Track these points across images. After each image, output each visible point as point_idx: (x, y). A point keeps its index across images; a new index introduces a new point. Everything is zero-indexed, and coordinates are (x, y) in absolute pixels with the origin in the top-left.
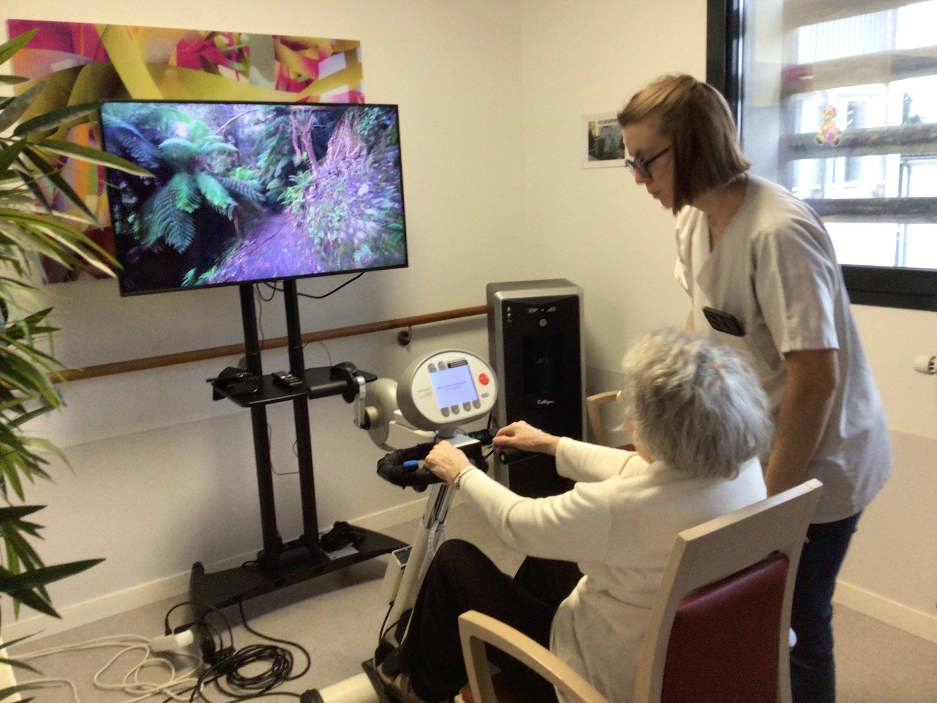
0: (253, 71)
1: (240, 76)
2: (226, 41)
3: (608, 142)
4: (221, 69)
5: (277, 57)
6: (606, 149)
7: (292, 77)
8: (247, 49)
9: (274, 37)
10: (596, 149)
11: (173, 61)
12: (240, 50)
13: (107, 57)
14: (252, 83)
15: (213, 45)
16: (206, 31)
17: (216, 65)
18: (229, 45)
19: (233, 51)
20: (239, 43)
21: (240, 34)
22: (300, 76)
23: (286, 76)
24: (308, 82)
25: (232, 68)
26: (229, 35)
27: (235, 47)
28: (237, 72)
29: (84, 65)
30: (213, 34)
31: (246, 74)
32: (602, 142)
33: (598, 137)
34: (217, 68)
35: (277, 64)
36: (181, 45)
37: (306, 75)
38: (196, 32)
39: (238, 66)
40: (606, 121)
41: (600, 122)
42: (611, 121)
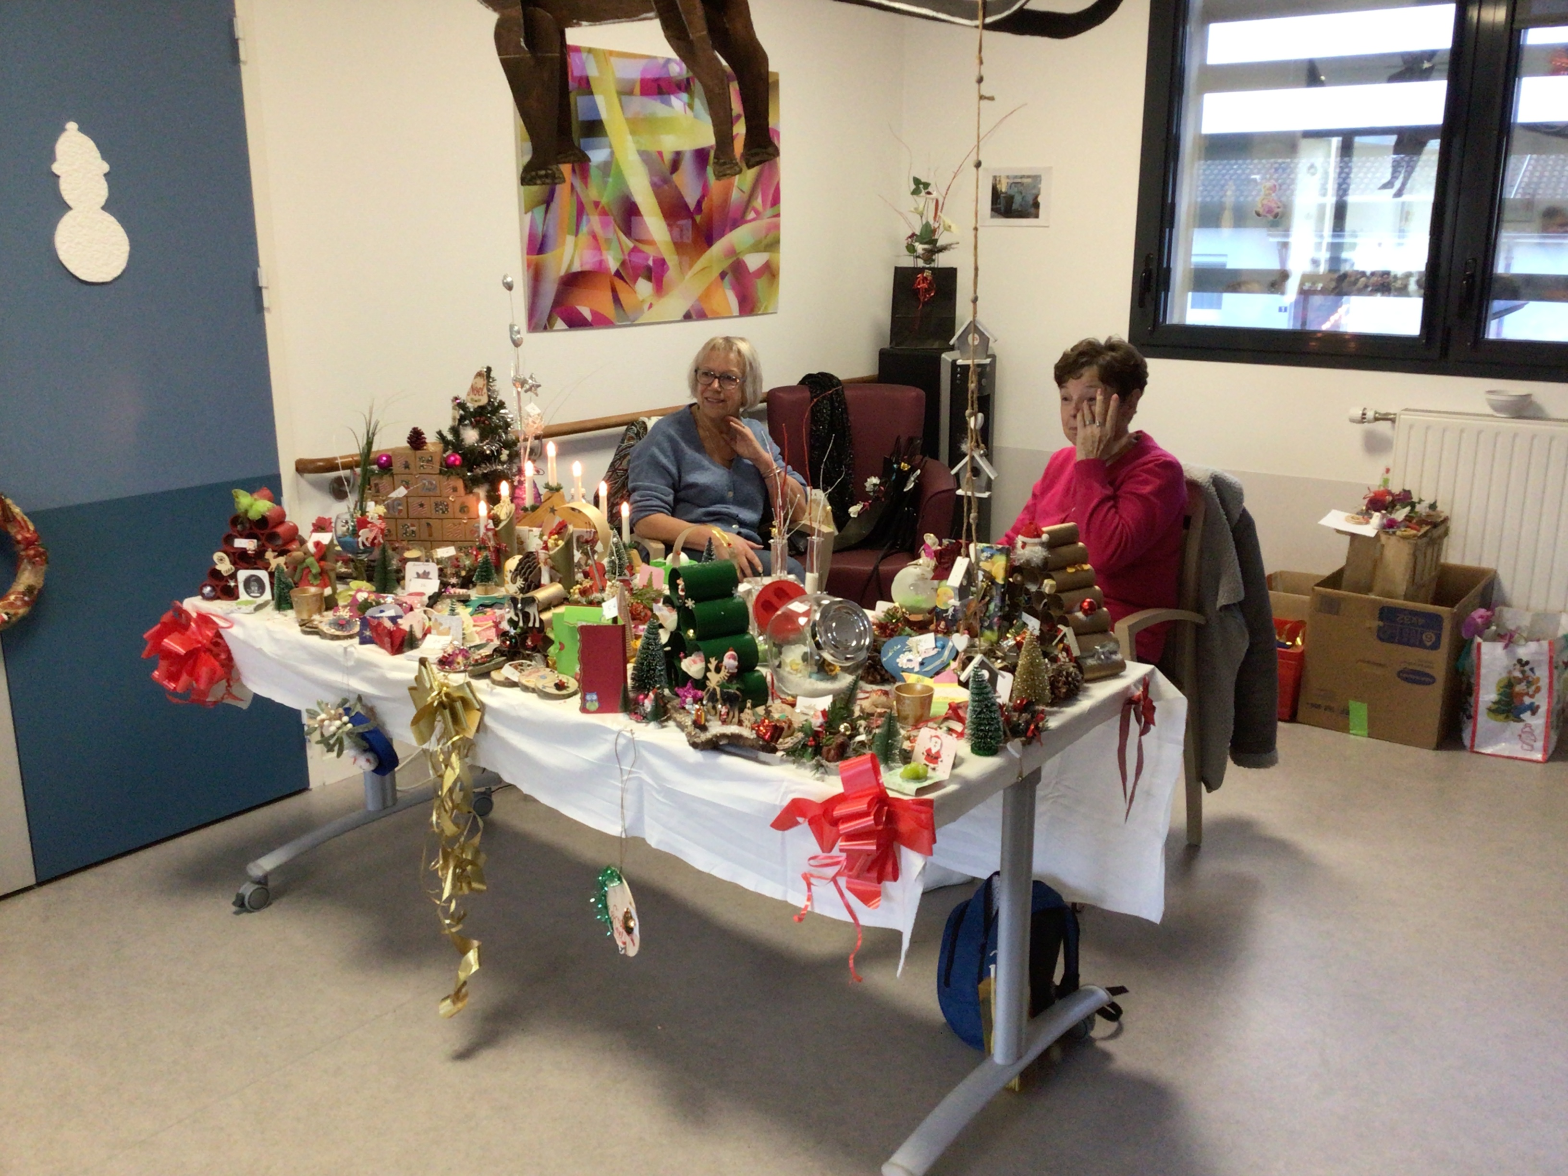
3: (1018, 199)
6: (1015, 206)
10: (1002, 207)
32: (1010, 199)
33: (1006, 193)
40: (1016, 177)
41: (1008, 177)
42: (1022, 177)
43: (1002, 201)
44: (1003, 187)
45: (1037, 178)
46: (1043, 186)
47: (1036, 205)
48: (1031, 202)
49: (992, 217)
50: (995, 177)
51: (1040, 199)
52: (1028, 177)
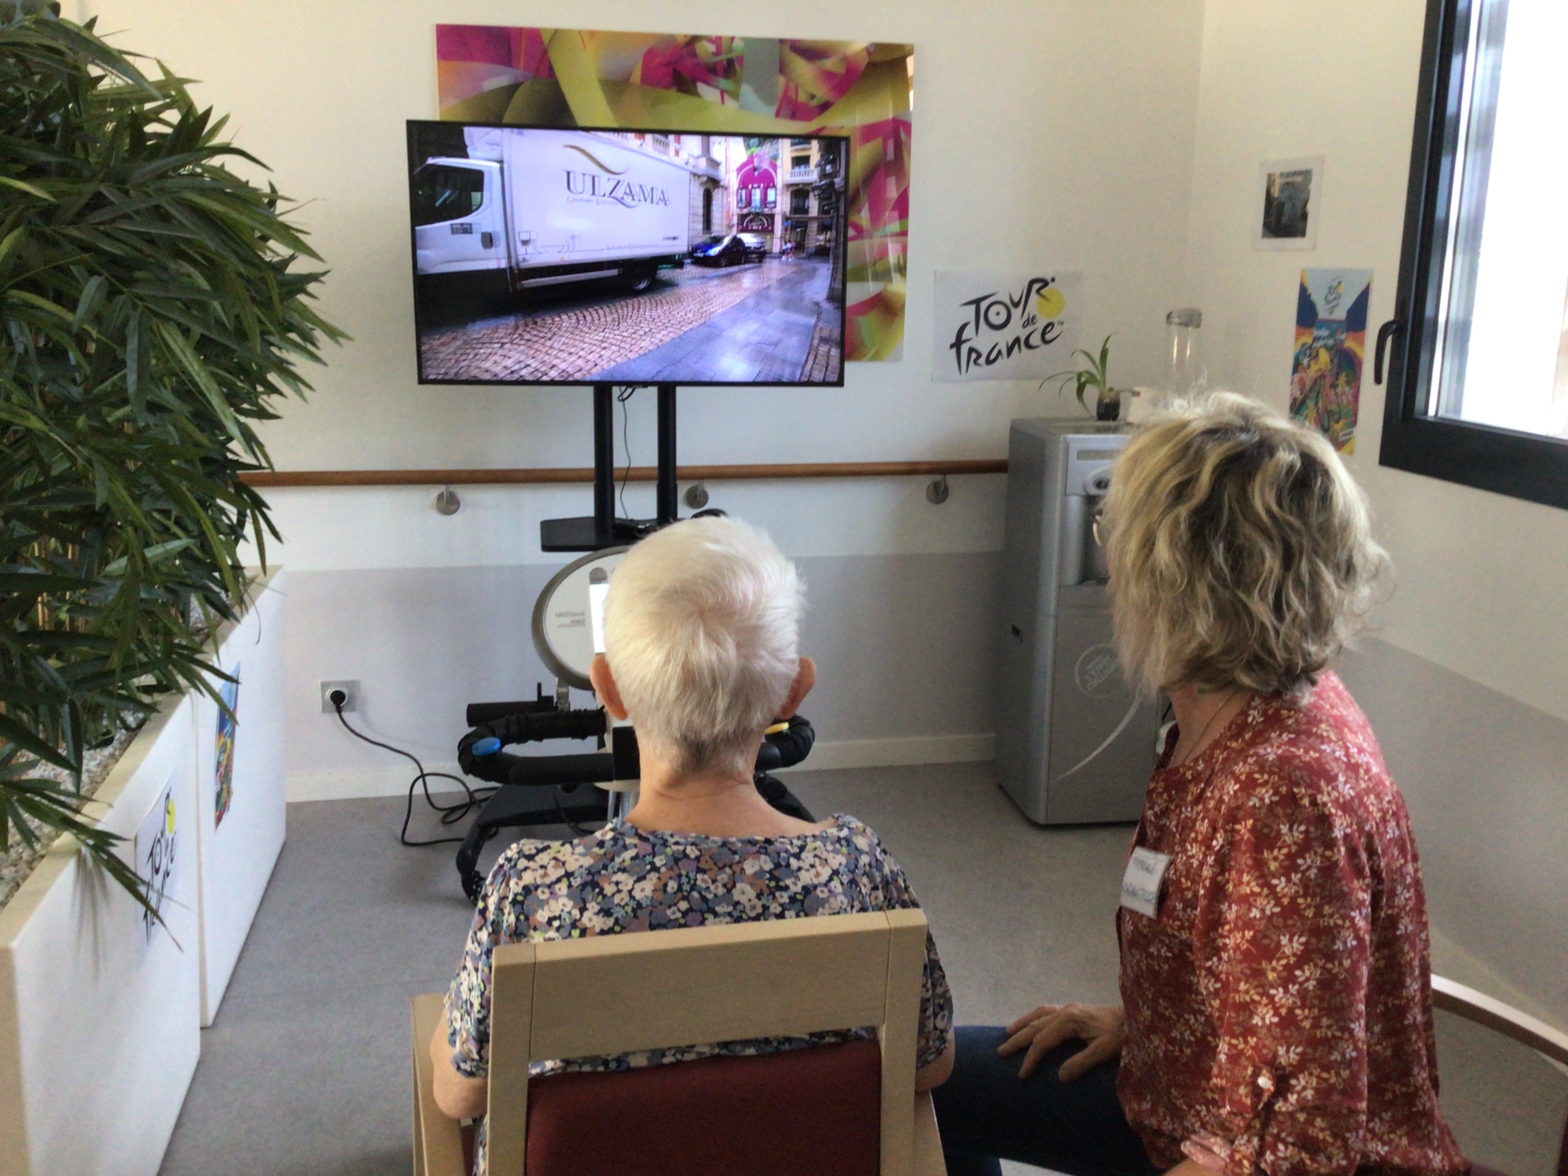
0: (746, 89)
1: (727, 97)
2: (712, 48)
3: (1287, 207)
4: (701, 87)
5: (783, 69)
6: (1285, 219)
7: (802, 97)
8: (740, 59)
9: (782, 41)
10: (1273, 218)
11: (637, 77)
12: (730, 62)
13: (551, 72)
14: (742, 107)
15: (694, 54)
16: (686, 36)
17: (694, 83)
18: (716, 54)
19: (721, 62)
20: (730, 50)
21: (733, 39)
22: (813, 97)
23: (794, 97)
24: (825, 106)
25: (717, 87)
26: (717, 41)
27: (723, 57)
28: (723, 92)
29: (521, 84)
30: (694, 40)
31: (735, 96)
32: (1281, 205)
33: (1278, 199)
34: (695, 86)
35: (781, 80)
36: (650, 55)
37: (821, 94)
38: (672, 37)
39: (724, 83)
40: (1289, 174)
41: (1282, 175)
42: (1295, 174)
43: (1274, 210)
44: (1276, 193)
45: (1307, 174)
46: (1313, 187)
47: (1304, 216)
48: (1300, 211)
49: (1264, 236)
50: (1270, 176)
51: (1310, 208)
52: (1300, 173)
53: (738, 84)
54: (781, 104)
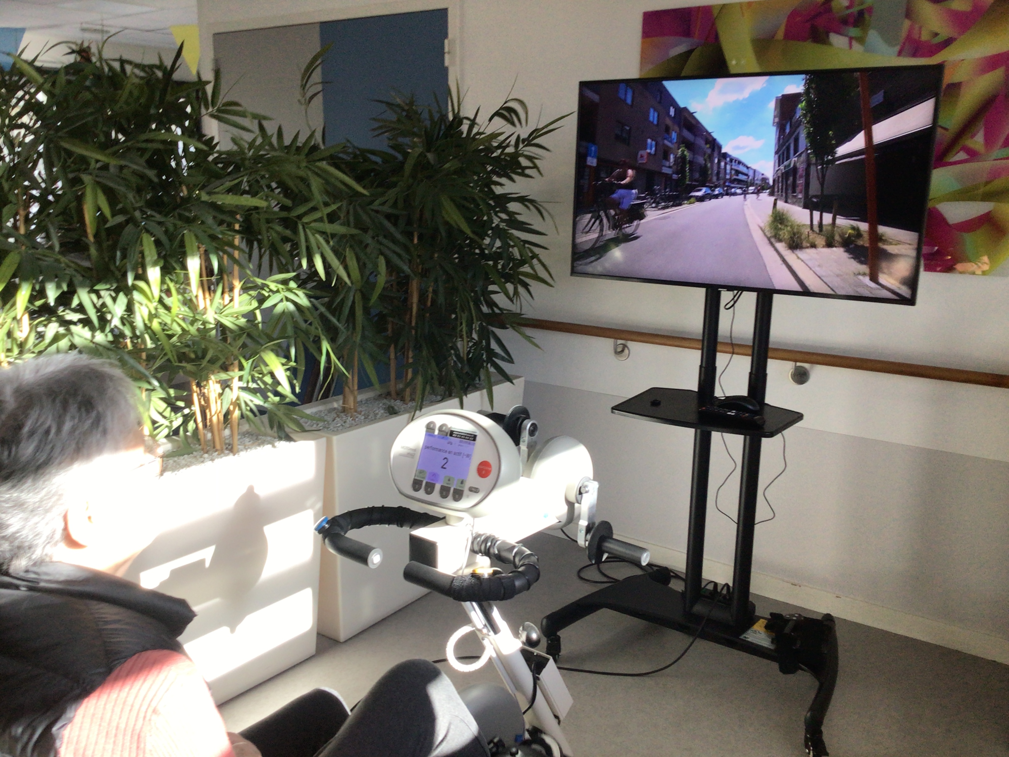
0: (873, 36)
1: (854, 43)
4: (833, 37)
5: (909, 14)
7: (925, 36)
8: (870, 9)
11: (780, 34)
12: (861, 12)
13: (717, 37)
14: (867, 50)
15: (829, 10)
17: (827, 34)
18: (848, 8)
19: (852, 14)
20: (862, 3)
22: (936, 34)
23: (916, 37)
24: (948, 42)
25: (846, 35)
27: (855, 9)
28: (851, 39)
29: (694, 50)
31: (861, 40)
34: (828, 36)
35: (907, 23)
36: (793, 16)
37: (945, 32)
39: (854, 31)
53: (865, 31)
54: (904, 44)
